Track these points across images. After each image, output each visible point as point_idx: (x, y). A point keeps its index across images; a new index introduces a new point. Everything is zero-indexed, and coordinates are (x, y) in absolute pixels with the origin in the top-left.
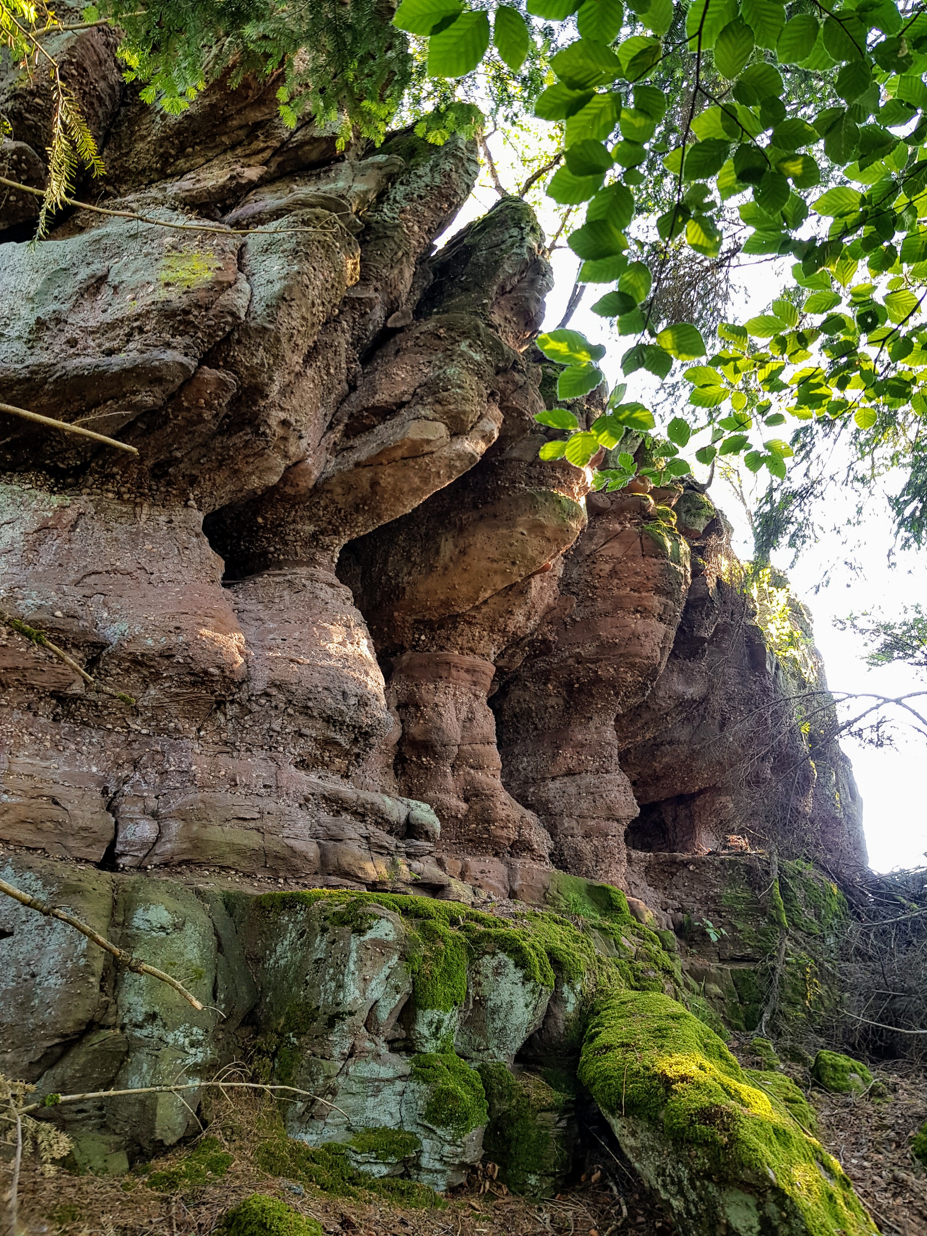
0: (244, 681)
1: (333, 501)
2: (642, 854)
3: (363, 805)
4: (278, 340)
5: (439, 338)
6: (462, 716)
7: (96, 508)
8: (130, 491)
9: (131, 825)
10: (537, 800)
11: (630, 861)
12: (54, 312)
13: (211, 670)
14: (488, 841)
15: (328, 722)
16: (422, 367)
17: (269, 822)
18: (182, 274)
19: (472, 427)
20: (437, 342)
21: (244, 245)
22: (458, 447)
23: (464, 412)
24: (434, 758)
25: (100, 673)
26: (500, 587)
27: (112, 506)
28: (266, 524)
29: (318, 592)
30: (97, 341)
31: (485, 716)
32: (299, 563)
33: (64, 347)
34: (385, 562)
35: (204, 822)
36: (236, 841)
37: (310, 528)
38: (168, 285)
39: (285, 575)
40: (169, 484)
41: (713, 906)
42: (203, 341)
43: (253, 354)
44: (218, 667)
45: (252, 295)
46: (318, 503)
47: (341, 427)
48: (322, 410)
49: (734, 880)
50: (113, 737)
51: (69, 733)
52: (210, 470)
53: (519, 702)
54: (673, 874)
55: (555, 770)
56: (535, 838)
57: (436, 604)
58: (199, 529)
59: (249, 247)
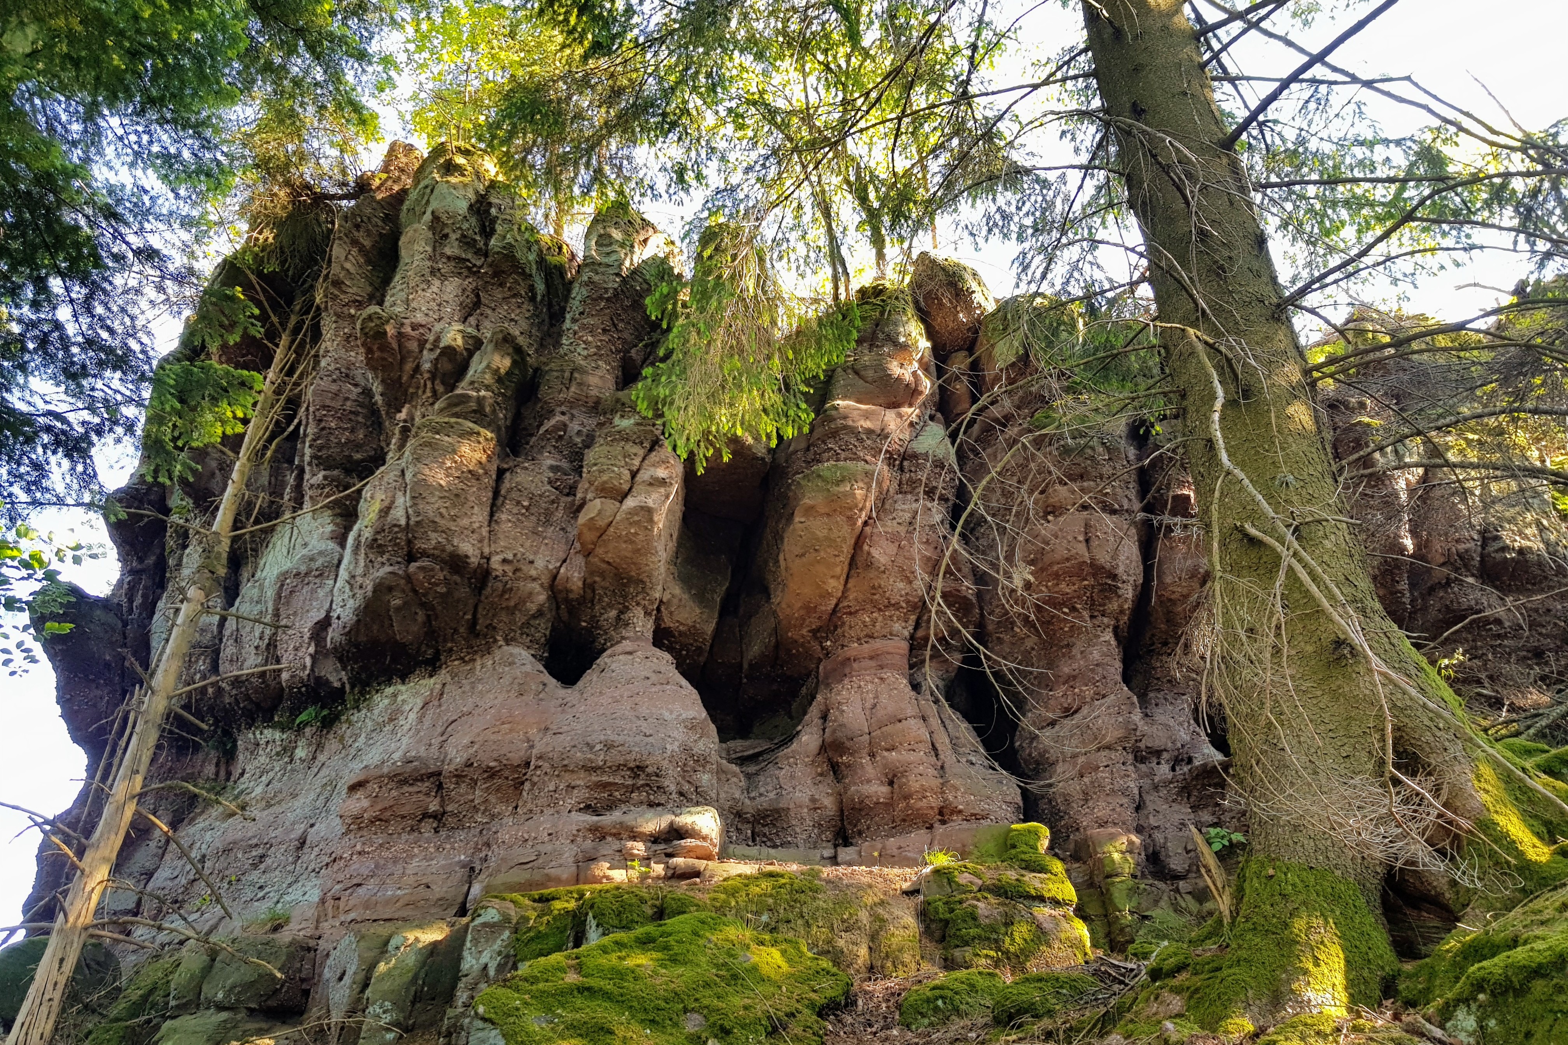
7: (451, 675)
27: (461, 669)
31: (890, 696)
32: (615, 644)
37: (613, 613)
51: (444, 838)
55: (1050, 716)
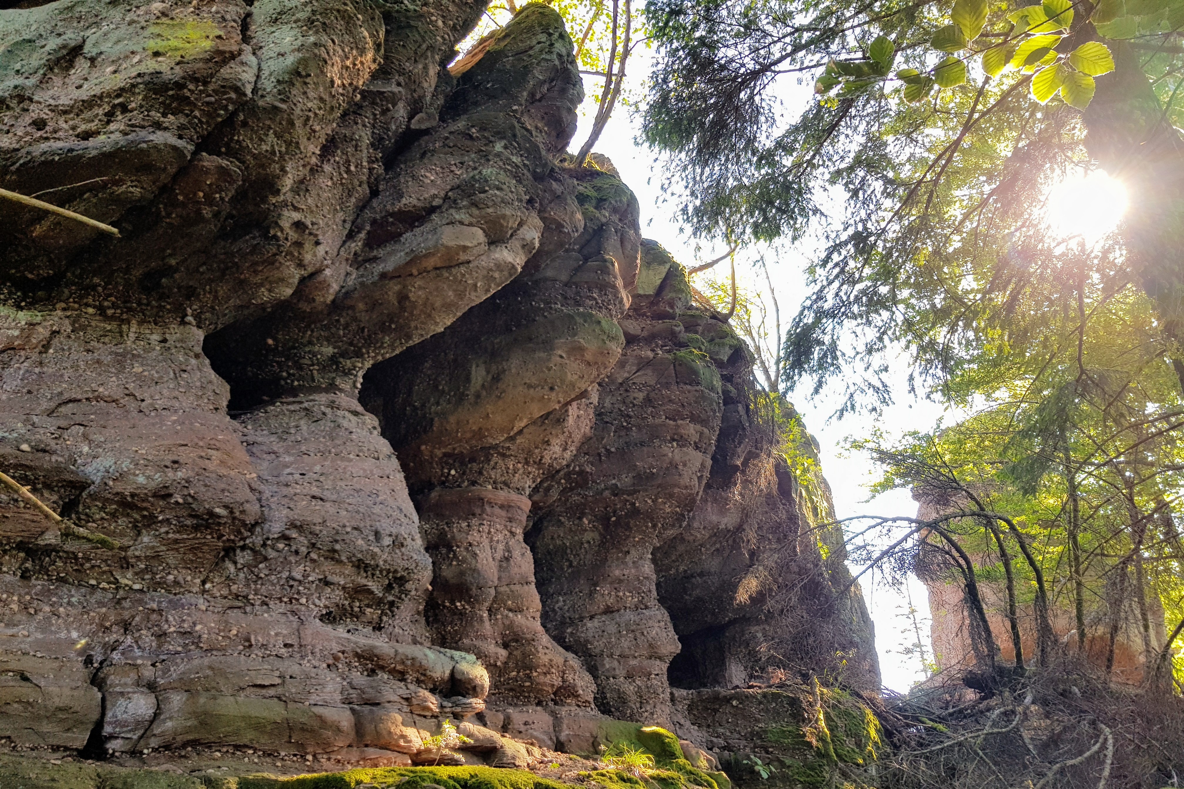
0: (257, 523)
1: (355, 319)
2: (684, 692)
3: (403, 663)
4: (292, 123)
5: (471, 137)
6: (499, 555)
7: (73, 325)
8: (114, 306)
9: (121, 701)
10: (575, 641)
11: (673, 699)
12: (16, 87)
13: (217, 510)
14: (531, 689)
15: (358, 567)
16: (453, 168)
17: (292, 688)
18: (173, 43)
19: (512, 235)
20: (469, 143)
21: (249, 15)
22: (497, 256)
23: (504, 217)
24: (469, 602)
25: (79, 519)
26: (537, 414)
27: (93, 324)
28: (277, 346)
29: (340, 420)
30: (71, 123)
31: (523, 555)
32: (318, 390)
33: (29, 129)
34: (410, 392)
35: (213, 692)
36: (254, 713)
38: (157, 54)
39: (301, 402)
40: (162, 297)
41: (759, 742)
42: (199, 120)
43: (261, 140)
44: (226, 507)
45: (260, 69)
46: (338, 321)
47: (363, 235)
48: (340, 215)
49: (778, 713)
50: (98, 595)
51: (42, 593)
52: (210, 281)
53: (552, 538)
54: (716, 711)
55: (594, 609)
56: (579, 683)
57: (468, 435)
58: (198, 349)
59: (255, 17)
